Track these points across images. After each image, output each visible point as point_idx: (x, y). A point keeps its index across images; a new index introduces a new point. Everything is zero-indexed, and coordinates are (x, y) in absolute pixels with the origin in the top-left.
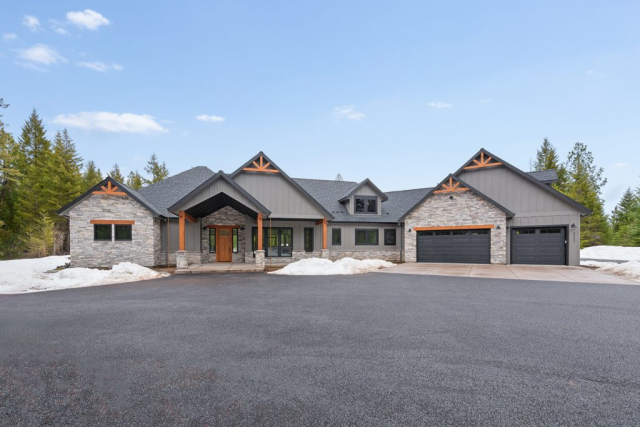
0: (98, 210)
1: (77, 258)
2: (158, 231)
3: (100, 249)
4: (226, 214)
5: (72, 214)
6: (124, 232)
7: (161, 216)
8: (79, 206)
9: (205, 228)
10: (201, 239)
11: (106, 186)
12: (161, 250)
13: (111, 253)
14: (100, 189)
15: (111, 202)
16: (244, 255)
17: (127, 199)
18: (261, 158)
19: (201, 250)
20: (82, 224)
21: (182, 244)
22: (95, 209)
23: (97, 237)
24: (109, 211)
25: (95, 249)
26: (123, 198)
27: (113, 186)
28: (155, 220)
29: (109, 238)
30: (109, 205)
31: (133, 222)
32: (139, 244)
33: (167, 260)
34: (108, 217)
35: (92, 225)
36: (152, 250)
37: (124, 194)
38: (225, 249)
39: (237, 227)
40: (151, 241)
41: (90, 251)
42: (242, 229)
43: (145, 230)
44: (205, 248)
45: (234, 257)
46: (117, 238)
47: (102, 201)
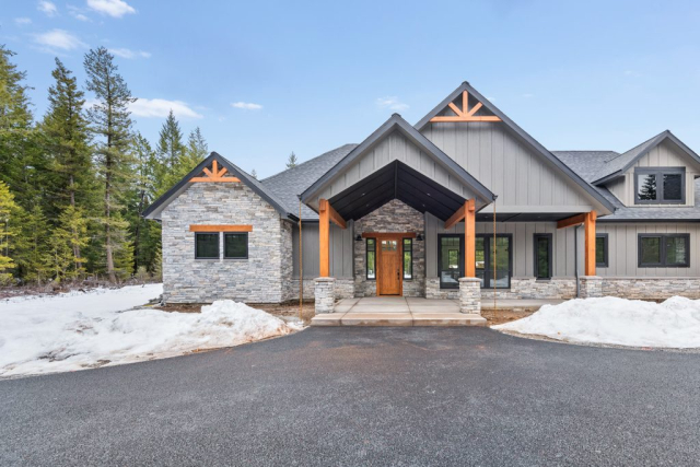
0: (199, 208)
1: (172, 288)
2: (289, 244)
3: (203, 273)
4: (393, 212)
5: (165, 216)
6: (237, 245)
7: (291, 216)
8: (175, 203)
9: (359, 238)
10: (354, 256)
11: (210, 168)
12: (295, 273)
13: (218, 279)
14: (203, 174)
15: (219, 194)
16: (423, 284)
17: (241, 188)
18: (467, 96)
19: (354, 275)
20: (180, 232)
21: (324, 265)
22: (197, 207)
23: (199, 254)
24: (216, 210)
25: (196, 272)
26: (235, 188)
27: (220, 169)
28: (283, 226)
29: (215, 255)
30: (215, 200)
31: (251, 227)
32: (259, 265)
33: (301, 291)
34: (214, 222)
35: (193, 233)
36: (278, 274)
37: (236, 179)
38: (390, 273)
39: (410, 236)
40: (277, 260)
41: (190, 277)
42: (419, 238)
43: (267, 238)
44: (360, 272)
45: (406, 287)
46: (227, 255)
47: (207, 194)
